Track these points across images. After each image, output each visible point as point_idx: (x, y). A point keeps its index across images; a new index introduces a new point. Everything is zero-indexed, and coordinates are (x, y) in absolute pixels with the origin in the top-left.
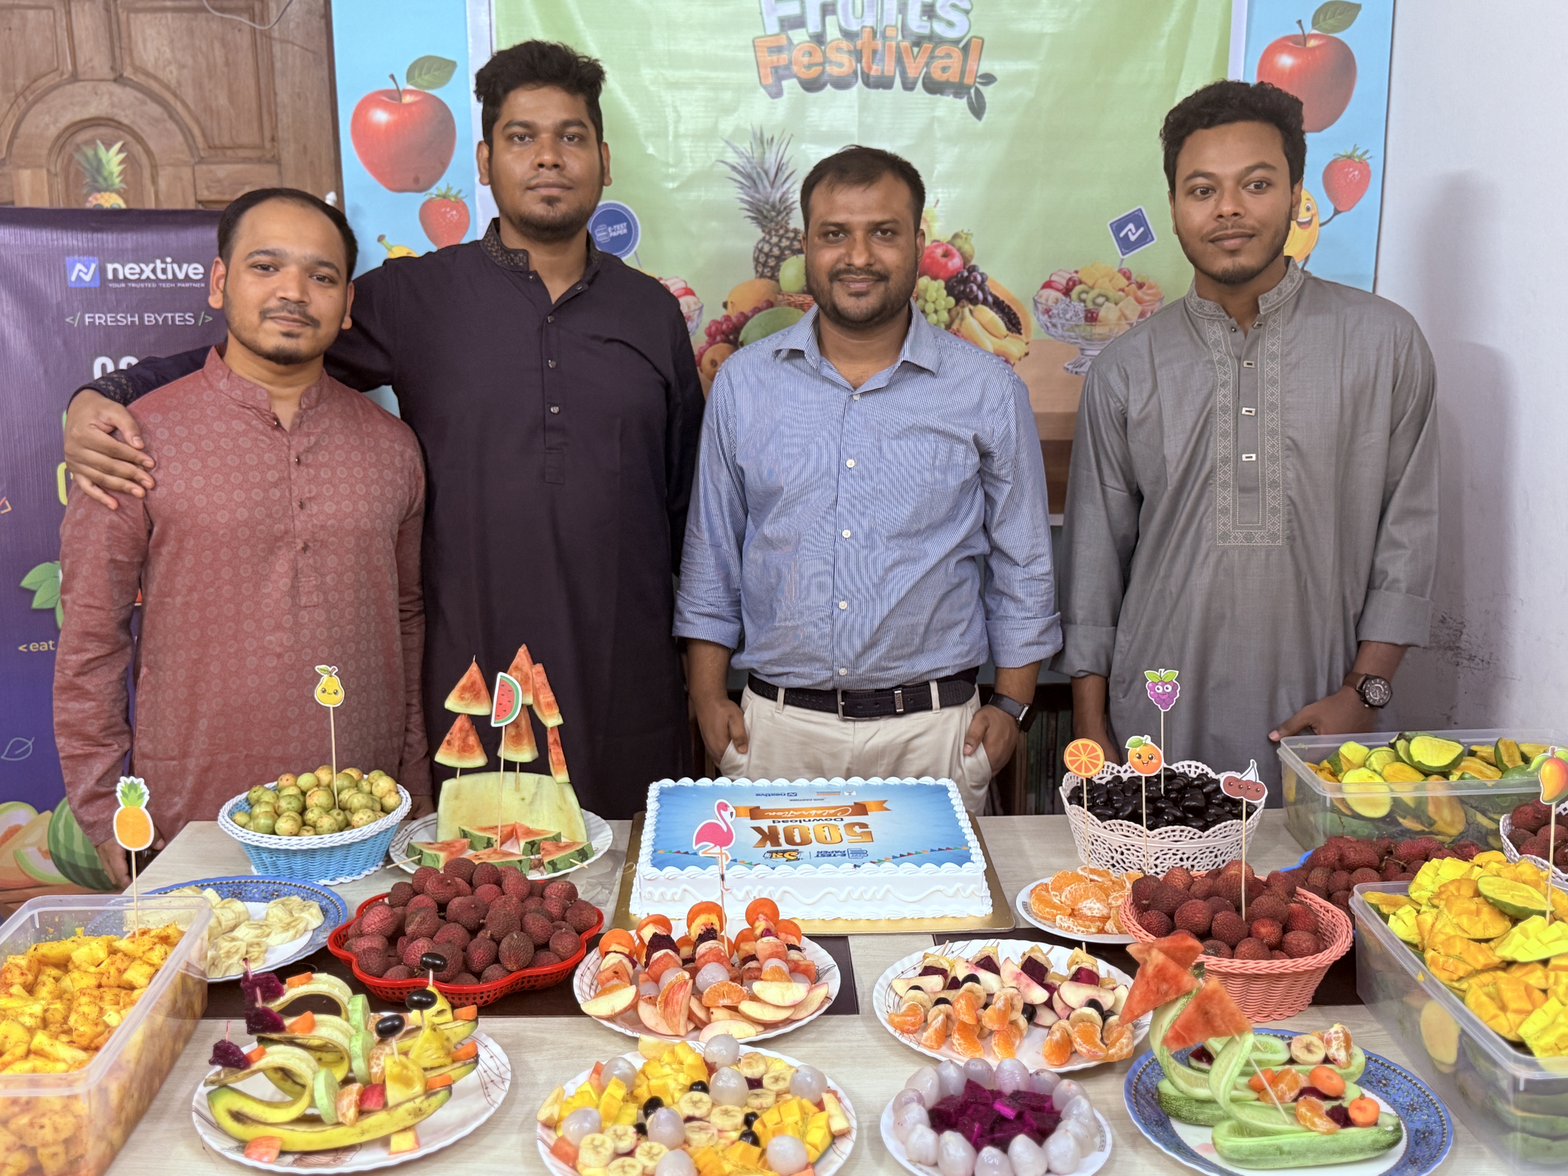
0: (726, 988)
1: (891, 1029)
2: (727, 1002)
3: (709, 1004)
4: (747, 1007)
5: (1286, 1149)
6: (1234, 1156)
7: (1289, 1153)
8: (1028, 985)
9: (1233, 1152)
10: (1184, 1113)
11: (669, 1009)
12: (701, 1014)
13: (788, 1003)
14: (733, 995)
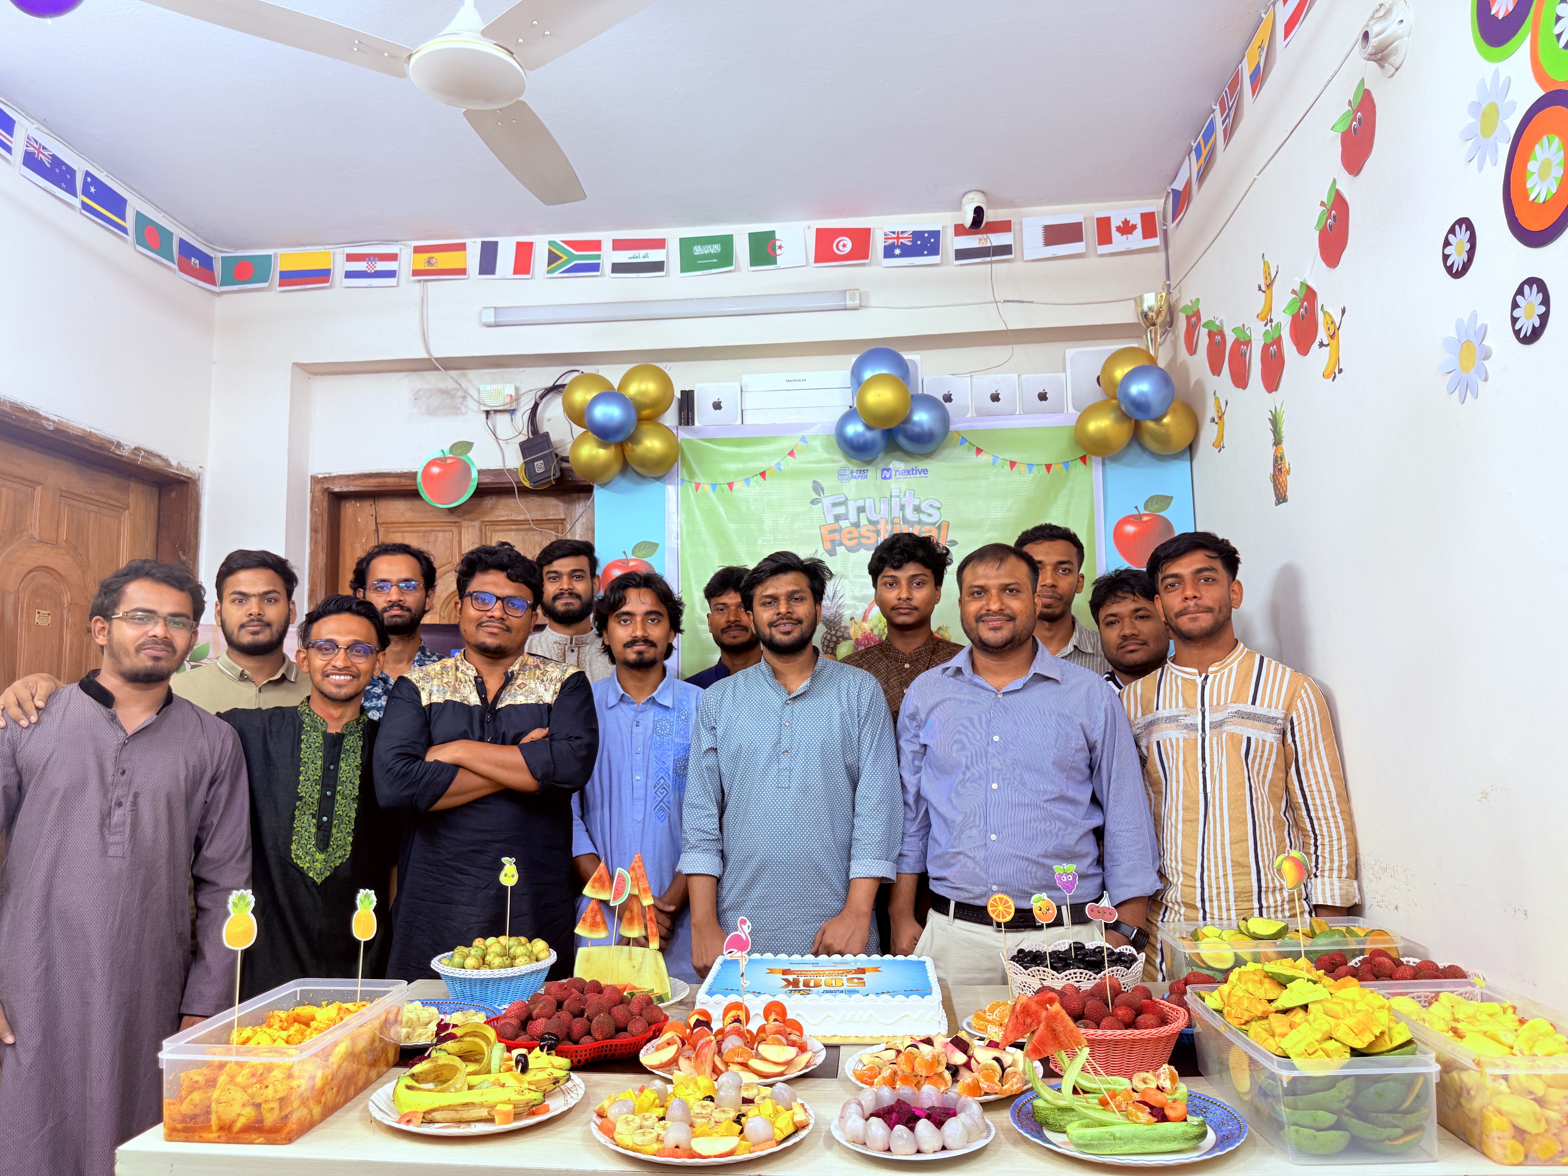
0: (740, 1050)
1: (853, 1079)
2: (740, 1060)
3: (727, 1059)
4: (754, 1063)
5: (1118, 1135)
6: (1081, 1142)
7: (1120, 1139)
8: (953, 1051)
9: (1080, 1138)
10: (1051, 1121)
11: (699, 1060)
12: (721, 1067)
13: (782, 1059)
14: (745, 1055)
